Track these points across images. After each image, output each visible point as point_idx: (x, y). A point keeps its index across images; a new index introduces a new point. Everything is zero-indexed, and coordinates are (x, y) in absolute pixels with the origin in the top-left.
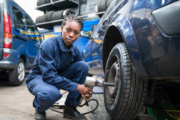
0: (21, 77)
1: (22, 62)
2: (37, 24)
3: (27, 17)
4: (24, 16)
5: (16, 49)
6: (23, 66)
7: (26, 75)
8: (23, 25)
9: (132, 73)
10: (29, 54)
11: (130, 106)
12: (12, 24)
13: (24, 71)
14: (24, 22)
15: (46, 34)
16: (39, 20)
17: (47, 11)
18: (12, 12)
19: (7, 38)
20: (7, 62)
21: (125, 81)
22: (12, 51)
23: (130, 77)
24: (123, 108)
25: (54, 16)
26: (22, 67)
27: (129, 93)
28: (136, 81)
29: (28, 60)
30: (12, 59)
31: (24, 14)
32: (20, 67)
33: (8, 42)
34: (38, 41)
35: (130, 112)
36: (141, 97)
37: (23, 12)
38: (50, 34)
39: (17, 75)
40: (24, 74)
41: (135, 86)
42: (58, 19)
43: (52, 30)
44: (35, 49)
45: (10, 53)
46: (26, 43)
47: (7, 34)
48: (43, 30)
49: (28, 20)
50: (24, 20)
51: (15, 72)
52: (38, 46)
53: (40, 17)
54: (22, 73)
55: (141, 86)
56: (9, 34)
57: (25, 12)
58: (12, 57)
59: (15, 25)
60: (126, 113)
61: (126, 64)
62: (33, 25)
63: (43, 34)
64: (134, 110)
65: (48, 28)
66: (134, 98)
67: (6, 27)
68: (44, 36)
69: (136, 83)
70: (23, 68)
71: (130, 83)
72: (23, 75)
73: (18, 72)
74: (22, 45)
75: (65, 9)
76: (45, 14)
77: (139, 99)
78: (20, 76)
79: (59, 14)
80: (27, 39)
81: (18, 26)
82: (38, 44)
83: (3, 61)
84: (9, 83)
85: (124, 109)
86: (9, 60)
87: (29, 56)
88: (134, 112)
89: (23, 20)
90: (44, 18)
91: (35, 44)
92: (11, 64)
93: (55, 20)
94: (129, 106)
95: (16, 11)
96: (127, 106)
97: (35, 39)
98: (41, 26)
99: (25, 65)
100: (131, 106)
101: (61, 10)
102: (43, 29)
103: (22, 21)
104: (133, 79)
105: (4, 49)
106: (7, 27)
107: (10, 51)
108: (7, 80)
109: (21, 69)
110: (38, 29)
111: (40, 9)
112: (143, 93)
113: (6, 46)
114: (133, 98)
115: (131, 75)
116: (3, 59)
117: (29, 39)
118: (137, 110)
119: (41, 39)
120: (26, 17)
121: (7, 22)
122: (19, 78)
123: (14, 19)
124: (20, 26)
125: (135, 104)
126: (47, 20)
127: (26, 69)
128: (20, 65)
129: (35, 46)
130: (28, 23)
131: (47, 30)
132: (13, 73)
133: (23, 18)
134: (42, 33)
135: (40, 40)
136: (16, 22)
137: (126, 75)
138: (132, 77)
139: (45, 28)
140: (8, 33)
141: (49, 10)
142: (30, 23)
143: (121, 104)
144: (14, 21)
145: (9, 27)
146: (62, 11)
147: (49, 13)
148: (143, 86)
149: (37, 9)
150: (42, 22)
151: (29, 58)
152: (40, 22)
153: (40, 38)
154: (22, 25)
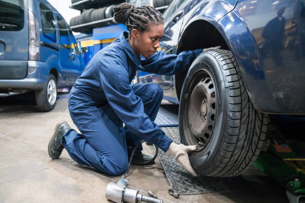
0: (52, 99)
1: (52, 78)
2: (71, 28)
3: (60, 18)
4: (55, 17)
5: (44, 62)
6: (54, 85)
7: (59, 96)
8: (54, 29)
9: (243, 100)
10: (61, 68)
11: (237, 157)
12: (40, 28)
13: (55, 91)
14: (55, 25)
15: (83, 40)
16: (74, 22)
17: (84, 10)
18: (39, 12)
19: (33, 46)
20: (33, 80)
21: (231, 114)
22: (39, 64)
23: (240, 108)
24: (226, 160)
25: (94, 16)
26: (52, 86)
27: (238, 136)
28: (250, 113)
29: (61, 75)
30: (39, 75)
31: (55, 14)
32: (51, 86)
33: (34, 52)
34: (73, 49)
35: (237, 166)
36: (258, 141)
37: (54, 12)
38: (89, 39)
39: (47, 96)
40: (55, 95)
41: (248, 122)
42: (98, 20)
43: (91, 35)
44: (69, 60)
45: (37, 67)
46: (58, 52)
47: (33, 41)
48: (79, 35)
49: (60, 22)
50: (55, 23)
51: (43, 93)
52: (73, 56)
53: (76, 18)
54: (53, 93)
55: (258, 123)
56: (35, 41)
57: (57, 11)
58: (40, 73)
59: (43, 30)
60: (230, 167)
61: (231, 84)
62: (66, 28)
63: (79, 40)
64: (244, 163)
65: (86, 32)
66: (246, 143)
67: (31, 31)
68: (80, 43)
69: (251, 116)
70: (54, 87)
71: (240, 118)
72: (54, 97)
73: (48, 93)
74: (53, 56)
75: (108, 6)
76: (81, 13)
77: (253, 144)
78: (51, 97)
79: (100, 13)
80: (59, 47)
81: (47, 30)
82: (73, 53)
83: (28, 78)
84: (37, 107)
85: (226, 162)
86: (36, 76)
87: (62, 70)
88: (242, 165)
89: (53, 21)
90: (81, 19)
91: (70, 54)
92: (38, 83)
93: (95, 21)
94: (235, 158)
95: (45, 11)
96: (233, 158)
97: (69, 47)
98: (76, 30)
99: (56, 82)
100: (239, 156)
101: (102, 7)
102: (79, 33)
103: (52, 24)
104: (246, 111)
105: (29, 61)
106: (33, 31)
107: (37, 64)
108: (34, 102)
109: (51, 89)
110: (74, 33)
111: (75, 7)
112: (262, 134)
113: (32, 58)
114: (244, 143)
115: (241, 103)
116: (28, 76)
117: (62, 47)
118: (249, 163)
119: (77, 47)
120: (57, 17)
121: (33, 25)
122: (49, 101)
123: (42, 21)
124: (50, 30)
125: (247, 154)
126: (84, 21)
127: (58, 88)
128: (50, 83)
129: (69, 56)
130: (60, 26)
131: (84, 35)
132: (41, 94)
133: (53, 20)
134: (77, 39)
135: (75, 47)
136: (45, 25)
137: (232, 103)
138: (243, 107)
139: (81, 32)
140: (34, 39)
141: (87, 8)
142: (63, 25)
143: (221, 153)
144: (42, 24)
145: (34, 31)
146: (104, 8)
147: (87, 12)
148: (262, 122)
149: (72, 8)
150: (78, 24)
151: (62, 73)
152: (74, 25)
153: (76, 45)
154: (52, 29)
